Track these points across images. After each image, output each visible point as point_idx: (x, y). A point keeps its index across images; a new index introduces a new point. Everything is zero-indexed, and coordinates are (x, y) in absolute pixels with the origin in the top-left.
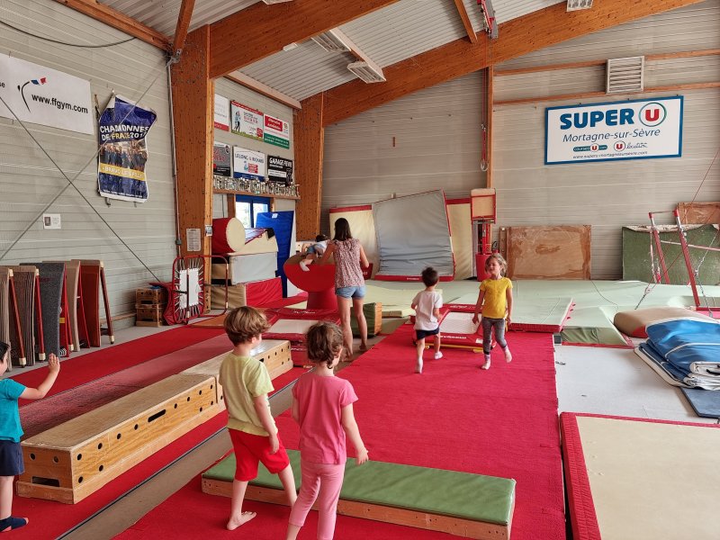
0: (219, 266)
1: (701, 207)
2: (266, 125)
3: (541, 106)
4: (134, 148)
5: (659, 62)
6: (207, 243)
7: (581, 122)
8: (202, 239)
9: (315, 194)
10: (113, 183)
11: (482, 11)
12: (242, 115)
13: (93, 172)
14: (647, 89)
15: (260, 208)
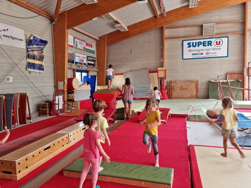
0: (70, 95)
1: (235, 74)
2: (87, 46)
3: (181, 40)
4: (39, 53)
5: (221, 25)
6: (66, 87)
7: (194, 45)
8: (64, 85)
9: (104, 69)
10: (32, 66)
11: (161, 7)
12: (78, 42)
13: (25, 62)
14: (216, 34)
15: (84, 74)
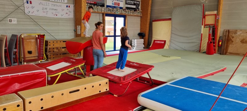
8: (81, 30)
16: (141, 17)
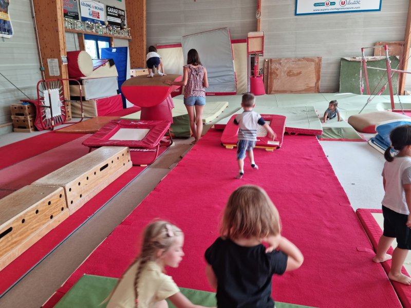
0: (75, 87)
6: (64, 70)
8: (60, 67)
9: (142, 35)
16: (129, 40)
